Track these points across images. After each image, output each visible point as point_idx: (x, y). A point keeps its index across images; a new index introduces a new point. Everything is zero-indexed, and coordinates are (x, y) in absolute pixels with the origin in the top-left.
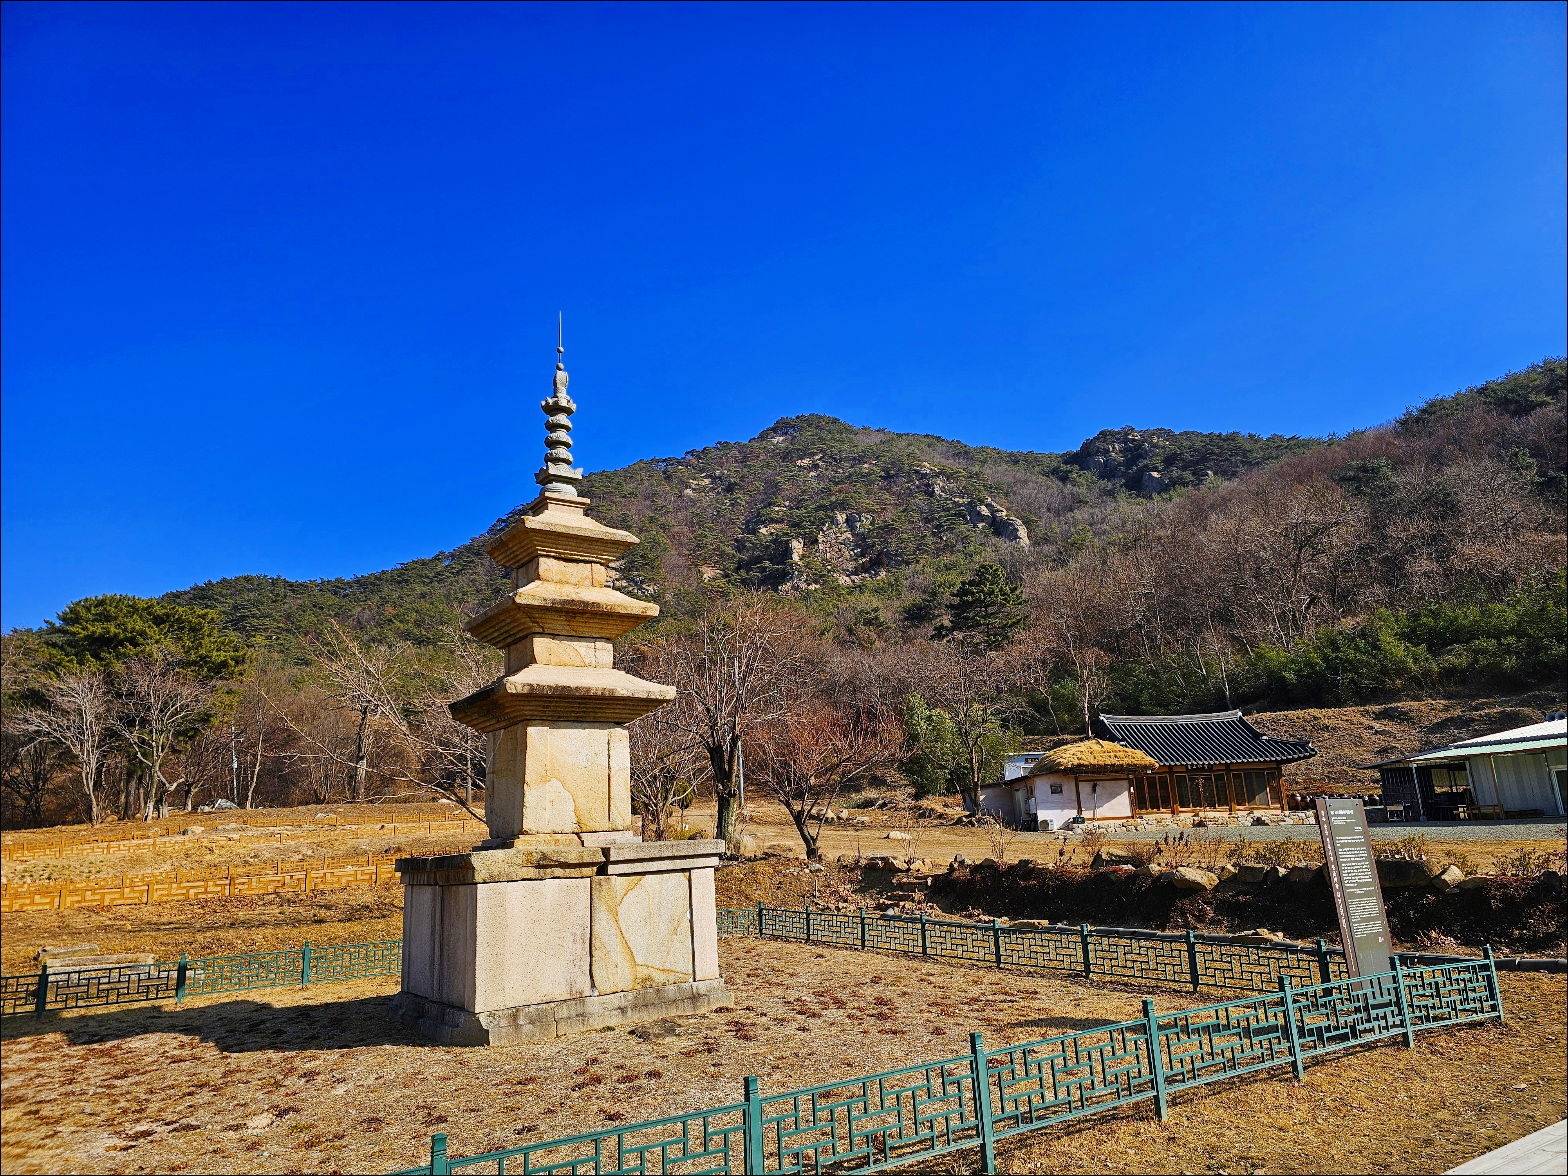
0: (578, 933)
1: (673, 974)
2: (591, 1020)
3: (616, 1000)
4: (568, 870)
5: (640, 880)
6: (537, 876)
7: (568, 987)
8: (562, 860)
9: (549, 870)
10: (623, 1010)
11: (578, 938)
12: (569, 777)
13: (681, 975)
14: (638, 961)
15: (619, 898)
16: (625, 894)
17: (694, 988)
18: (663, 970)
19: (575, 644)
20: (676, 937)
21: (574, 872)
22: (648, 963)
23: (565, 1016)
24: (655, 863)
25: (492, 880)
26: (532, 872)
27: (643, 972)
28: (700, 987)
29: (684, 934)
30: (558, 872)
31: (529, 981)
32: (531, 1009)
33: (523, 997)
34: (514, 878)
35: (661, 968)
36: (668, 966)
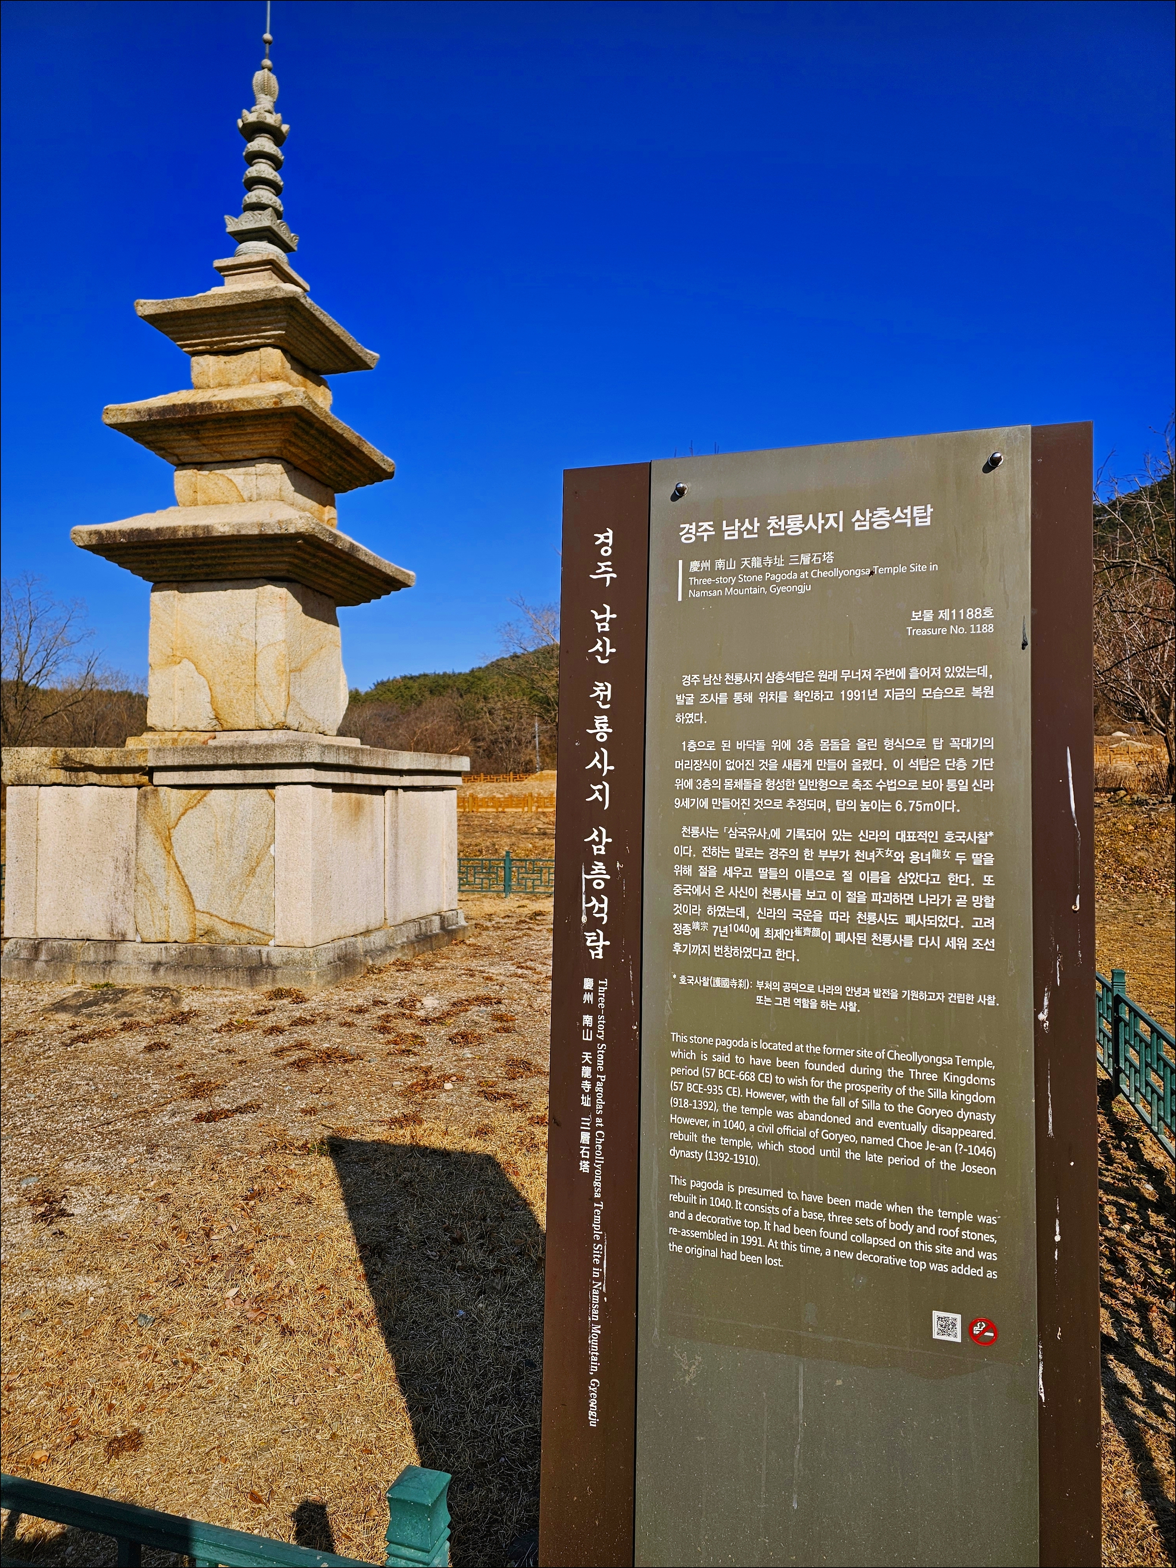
0: (121, 859)
1: (246, 930)
2: (113, 971)
3: (155, 953)
4: (104, 776)
5: (205, 795)
6: (68, 782)
7: (108, 925)
8: (87, 761)
9: (81, 774)
10: (157, 966)
11: (121, 864)
12: (204, 656)
13: (257, 934)
14: (198, 907)
15: (173, 818)
16: (183, 814)
17: (264, 955)
18: (232, 923)
19: (230, 472)
20: (254, 881)
21: (113, 779)
22: (211, 911)
23: (92, 959)
24: (216, 773)
25: (19, 782)
26: (61, 776)
27: (204, 922)
28: (273, 954)
29: (265, 877)
30: (93, 777)
31: (64, 910)
32: (55, 944)
33: (57, 928)
34: (43, 782)
35: (230, 920)
36: (238, 919)
